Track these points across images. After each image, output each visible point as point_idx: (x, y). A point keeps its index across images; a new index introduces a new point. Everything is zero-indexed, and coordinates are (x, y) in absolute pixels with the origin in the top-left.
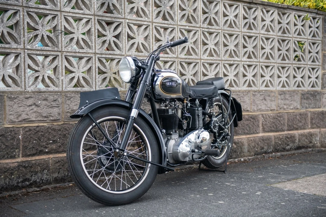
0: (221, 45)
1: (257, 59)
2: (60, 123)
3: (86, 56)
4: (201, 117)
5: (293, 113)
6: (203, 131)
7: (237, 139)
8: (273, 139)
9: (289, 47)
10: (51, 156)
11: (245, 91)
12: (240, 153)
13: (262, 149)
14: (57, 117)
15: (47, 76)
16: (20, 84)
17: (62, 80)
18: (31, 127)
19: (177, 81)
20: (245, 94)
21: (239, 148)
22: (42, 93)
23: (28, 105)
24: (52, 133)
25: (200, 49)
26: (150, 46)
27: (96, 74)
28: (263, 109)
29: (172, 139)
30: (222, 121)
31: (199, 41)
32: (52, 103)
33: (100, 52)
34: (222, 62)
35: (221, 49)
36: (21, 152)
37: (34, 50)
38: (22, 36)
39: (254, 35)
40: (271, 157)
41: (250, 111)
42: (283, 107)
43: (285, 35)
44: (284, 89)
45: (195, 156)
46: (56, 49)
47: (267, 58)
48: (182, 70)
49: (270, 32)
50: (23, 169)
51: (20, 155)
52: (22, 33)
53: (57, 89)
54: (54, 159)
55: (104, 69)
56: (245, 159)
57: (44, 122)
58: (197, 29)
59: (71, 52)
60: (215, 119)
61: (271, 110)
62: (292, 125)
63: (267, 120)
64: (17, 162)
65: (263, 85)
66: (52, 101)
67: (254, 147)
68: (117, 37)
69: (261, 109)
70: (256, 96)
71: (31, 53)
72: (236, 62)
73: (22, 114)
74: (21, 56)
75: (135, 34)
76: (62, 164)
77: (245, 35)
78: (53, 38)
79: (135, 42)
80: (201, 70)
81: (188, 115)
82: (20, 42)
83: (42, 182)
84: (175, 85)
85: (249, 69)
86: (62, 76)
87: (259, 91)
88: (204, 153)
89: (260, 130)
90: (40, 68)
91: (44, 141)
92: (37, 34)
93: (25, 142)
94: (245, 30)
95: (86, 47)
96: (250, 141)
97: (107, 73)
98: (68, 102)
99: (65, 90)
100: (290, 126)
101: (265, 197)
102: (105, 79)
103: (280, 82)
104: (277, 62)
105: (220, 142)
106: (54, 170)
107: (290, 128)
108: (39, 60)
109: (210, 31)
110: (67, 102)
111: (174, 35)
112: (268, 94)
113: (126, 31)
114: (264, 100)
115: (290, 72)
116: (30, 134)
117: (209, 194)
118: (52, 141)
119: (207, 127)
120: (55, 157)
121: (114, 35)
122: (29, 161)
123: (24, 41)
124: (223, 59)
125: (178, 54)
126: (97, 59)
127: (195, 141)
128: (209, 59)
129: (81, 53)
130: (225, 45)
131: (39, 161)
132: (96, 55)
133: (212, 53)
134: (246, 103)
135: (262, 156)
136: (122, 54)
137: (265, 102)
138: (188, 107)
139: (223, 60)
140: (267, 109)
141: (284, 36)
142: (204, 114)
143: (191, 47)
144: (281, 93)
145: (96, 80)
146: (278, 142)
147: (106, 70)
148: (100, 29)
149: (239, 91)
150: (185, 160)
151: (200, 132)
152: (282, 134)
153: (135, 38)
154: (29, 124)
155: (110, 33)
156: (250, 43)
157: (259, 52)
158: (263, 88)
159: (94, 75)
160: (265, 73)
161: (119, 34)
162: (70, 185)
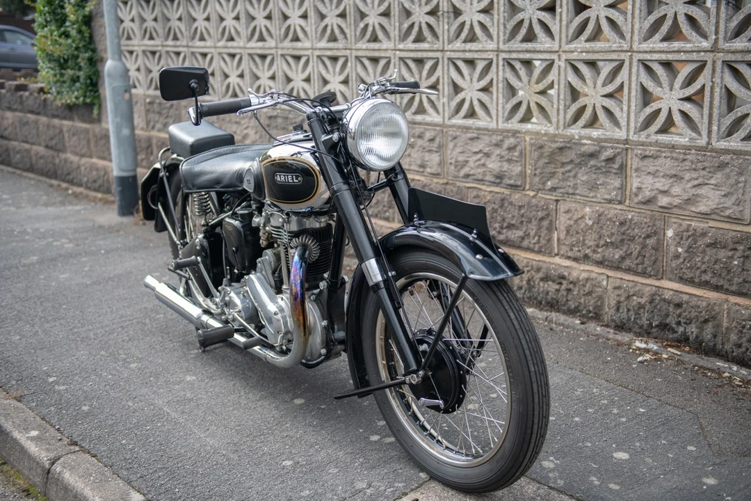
55: (518, 83)
132: (501, 54)
136: (554, 50)
147: (520, 85)
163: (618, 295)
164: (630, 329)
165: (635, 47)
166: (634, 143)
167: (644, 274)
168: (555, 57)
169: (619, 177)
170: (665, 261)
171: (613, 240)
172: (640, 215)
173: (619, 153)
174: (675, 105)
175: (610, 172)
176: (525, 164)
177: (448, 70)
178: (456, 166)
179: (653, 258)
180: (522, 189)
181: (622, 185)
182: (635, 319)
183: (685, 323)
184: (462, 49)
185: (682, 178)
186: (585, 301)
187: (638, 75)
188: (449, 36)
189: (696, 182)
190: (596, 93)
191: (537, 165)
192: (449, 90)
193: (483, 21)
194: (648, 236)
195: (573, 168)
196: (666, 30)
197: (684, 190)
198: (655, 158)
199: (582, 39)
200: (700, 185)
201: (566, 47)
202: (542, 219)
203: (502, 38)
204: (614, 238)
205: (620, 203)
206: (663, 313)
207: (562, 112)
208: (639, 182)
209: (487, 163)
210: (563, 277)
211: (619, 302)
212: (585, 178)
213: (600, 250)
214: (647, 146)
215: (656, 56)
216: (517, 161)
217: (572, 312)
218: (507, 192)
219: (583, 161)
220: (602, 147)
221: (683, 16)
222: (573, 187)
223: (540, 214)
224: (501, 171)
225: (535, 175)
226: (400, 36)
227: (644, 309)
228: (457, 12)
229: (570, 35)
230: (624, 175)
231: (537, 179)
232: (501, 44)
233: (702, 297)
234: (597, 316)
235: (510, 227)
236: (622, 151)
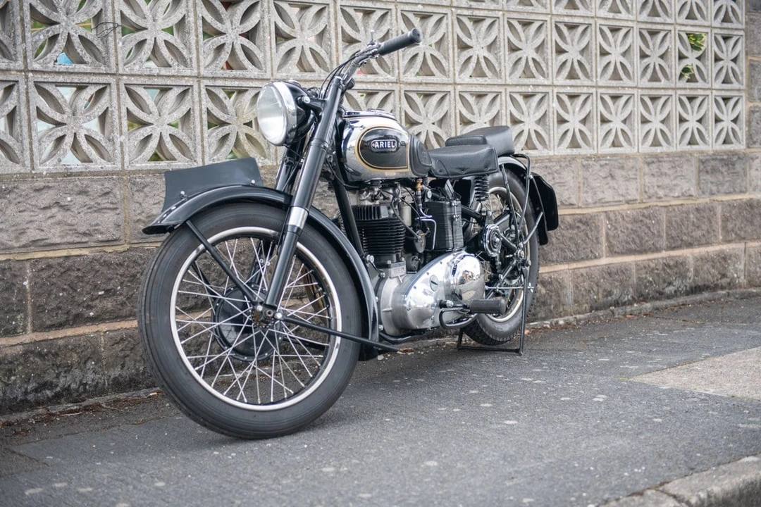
0: (502, 49)
1: (592, 81)
2: (120, 249)
3: (177, 84)
4: (459, 223)
5: (680, 207)
6: (464, 256)
7: (548, 273)
8: (634, 271)
9: (668, 48)
10: (103, 327)
11: (565, 157)
12: (556, 306)
13: (607, 296)
14: (112, 233)
15: (85, 135)
16: (20, 157)
17: (122, 144)
18: (51, 258)
19: (399, 136)
20: (563, 165)
21: (553, 294)
22: (75, 176)
23: (42, 206)
24: (102, 273)
25: (453, 60)
26: (331, 56)
27: (202, 126)
28: (610, 199)
29: (390, 278)
30: (510, 231)
31: (450, 39)
32: (99, 200)
33: (212, 73)
34: (506, 89)
35: (502, 58)
36: (30, 319)
37: (49, 73)
38: (19, 40)
39: (581, 20)
40: (631, 314)
41: (576, 206)
42: (656, 193)
43: (657, 19)
44: (658, 150)
45: (448, 316)
46: (103, 69)
47: (616, 76)
48: (410, 112)
49: (620, 12)
50: (37, 360)
51: (27, 325)
52: (19, 32)
53: (110, 166)
54: (111, 334)
55: (222, 114)
56: (568, 319)
57: (82, 245)
58: (444, 10)
59: (139, 75)
60: (491, 227)
61: (628, 202)
62: (678, 237)
63: (618, 227)
64: (22, 344)
65: (608, 141)
66: (100, 196)
67: (589, 291)
68: (250, 35)
69: (602, 199)
70: (590, 170)
71: (42, 80)
72: (541, 87)
73: (28, 228)
74: (18, 89)
75: (294, 28)
76: (129, 345)
77: (560, 22)
78: (95, 43)
79: (295, 48)
80: (457, 111)
81: (426, 218)
82: (15, 55)
83: (85, 389)
84: (393, 146)
85: (571, 104)
86: (121, 134)
87: (598, 158)
88: (469, 308)
89: (602, 251)
90: (65, 116)
91: (85, 293)
92: (56, 33)
93: (39, 295)
94: (560, 11)
95: (176, 63)
96: (578, 277)
97: (229, 124)
98: (139, 197)
99: (130, 168)
100: (672, 238)
101: (616, 406)
102: (225, 138)
103: (648, 132)
104: (639, 86)
105: (506, 281)
106: (110, 360)
107: (674, 243)
108: (63, 97)
109: (474, 14)
110: (136, 198)
111: (389, 27)
112: (620, 163)
113: (272, 21)
114: (609, 179)
115: (672, 109)
116: (49, 277)
117: (482, 405)
118: (103, 292)
119: (474, 245)
120: (113, 329)
121: (244, 31)
122: (51, 340)
123: (25, 51)
124: (509, 81)
125: (399, 73)
126: (204, 91)
127: (445, 281)
128: (476, 82)
129: (166, 76)
130: (514, 49)
131: (75, 340)
132: (202, 80)
133: (481, 68)
134: (566, 188)
135: (608, 311)
136: (265, 77)
137: (612, 183)
138: (426, 200)
139: (508, 85)
140: (617, 198)
141: (654, 21)
142: (466, 215)
143: (431, 55)
144: (649, 160)
145: (202, 141)
146: (646, 278)
147: (226, 116)
148: (209, 18)
149: (550, 159)
150: (423, 327)
151: (457, 259)
152: (655, 259)
153: (295, 38)
154: (46, 252)
155: (234, 27)
156: (572, 41)
157: (594, 62)
158: (607, 149)
159: (198, 130)
160: (611, 113)
161: (255, 29)
162: (151, 394)
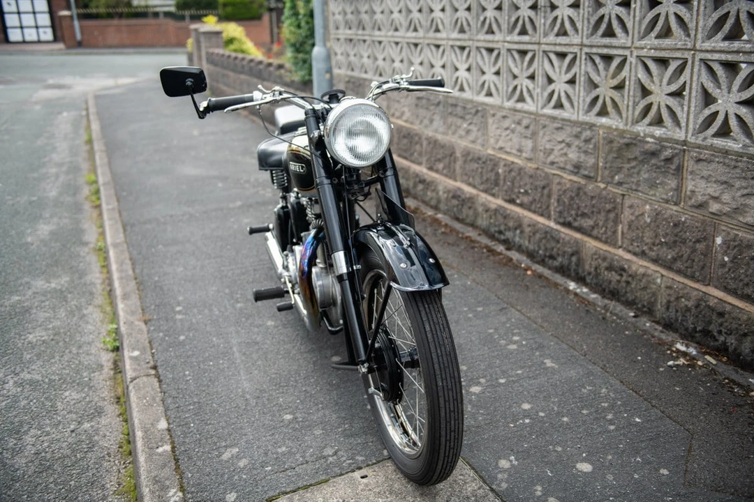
132: (584, 48)
136: (627, 45)
163: (669, 295)
164: (677, 329)
165: (698, 47)
166: (691, 145)
167: (692, 278)
168: (627, 53)
169: (676, 179)
170: (712, 268)
171: (667, 241)
172: (693, 218)
173: (677, 154)
174: (732, 109)
175: (669, 172)
176: (598, 157)
177: (543, 62)
178: (544, 153)
179: (701, 263)
180: (594, 180)
181: (678, 186)
182: (682, 320)
183: (726, 333)
184: (554, 42)
185: (733, 186)
186: (641, 295)
187: (699, 76)
188: (544, 30)
189: (745, 192)
190: (662, 92)
191: (607, 160)
192: (542, 81)
193: (571, 16)
194: (698, 241)
195: (637, 165)
196: (728, 29)
197: (733, 198)
198: (709, 162)
199: (653, 35)
200: (748, 194)
201: (638, 44)
202: (609, 211)
203: (585, 33)
204: (668, 238)
205: (676, 204)
206: (706, 320)
207: (631, 108)
208: (693, 186)
209: (568, 152)
210: (623, 269)
211: (669, 302)
212: (646, 176)
213: (655, 248)
214: (703, 149)
215: (716, 56)
216: (591, 154)
217: (630, 304)
218: (583, 182)
219: (645, 159)
220: (663, 147)
221: (745, 13)
222: (636, 184)
223: (608, 207)
224: (578, 161)
225: (606, 168)
226: (508, 29)
227: (691, 313)
228: (553, 7)
229: (642, 31)
230: (681, 177)
231: (607, 172)
232: (585, 38)
233: (743, 309)
234: (649, 311)
235: (584, 215)
236: (680, 153)
